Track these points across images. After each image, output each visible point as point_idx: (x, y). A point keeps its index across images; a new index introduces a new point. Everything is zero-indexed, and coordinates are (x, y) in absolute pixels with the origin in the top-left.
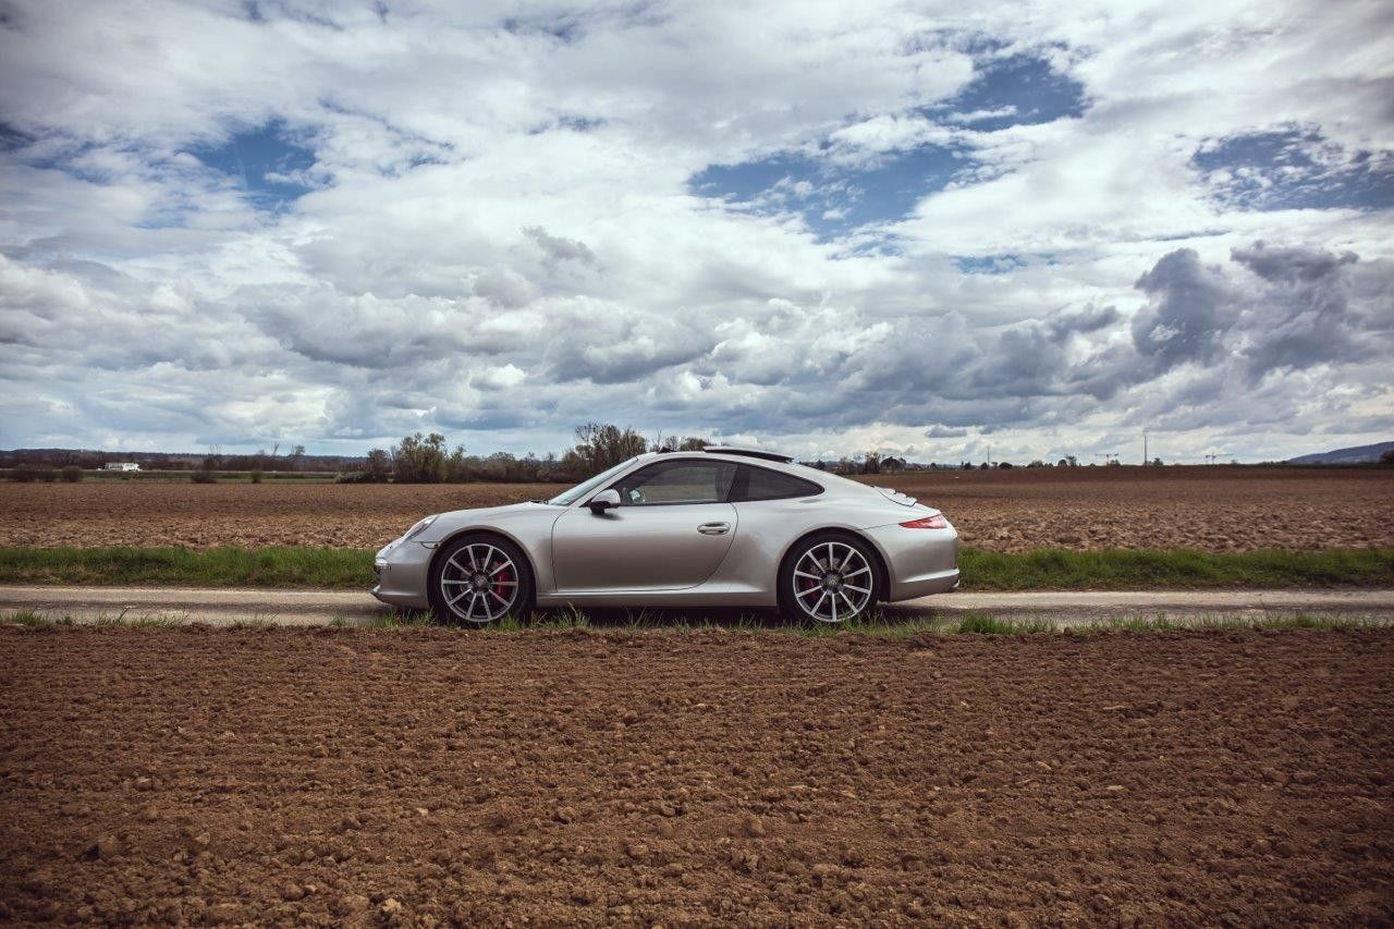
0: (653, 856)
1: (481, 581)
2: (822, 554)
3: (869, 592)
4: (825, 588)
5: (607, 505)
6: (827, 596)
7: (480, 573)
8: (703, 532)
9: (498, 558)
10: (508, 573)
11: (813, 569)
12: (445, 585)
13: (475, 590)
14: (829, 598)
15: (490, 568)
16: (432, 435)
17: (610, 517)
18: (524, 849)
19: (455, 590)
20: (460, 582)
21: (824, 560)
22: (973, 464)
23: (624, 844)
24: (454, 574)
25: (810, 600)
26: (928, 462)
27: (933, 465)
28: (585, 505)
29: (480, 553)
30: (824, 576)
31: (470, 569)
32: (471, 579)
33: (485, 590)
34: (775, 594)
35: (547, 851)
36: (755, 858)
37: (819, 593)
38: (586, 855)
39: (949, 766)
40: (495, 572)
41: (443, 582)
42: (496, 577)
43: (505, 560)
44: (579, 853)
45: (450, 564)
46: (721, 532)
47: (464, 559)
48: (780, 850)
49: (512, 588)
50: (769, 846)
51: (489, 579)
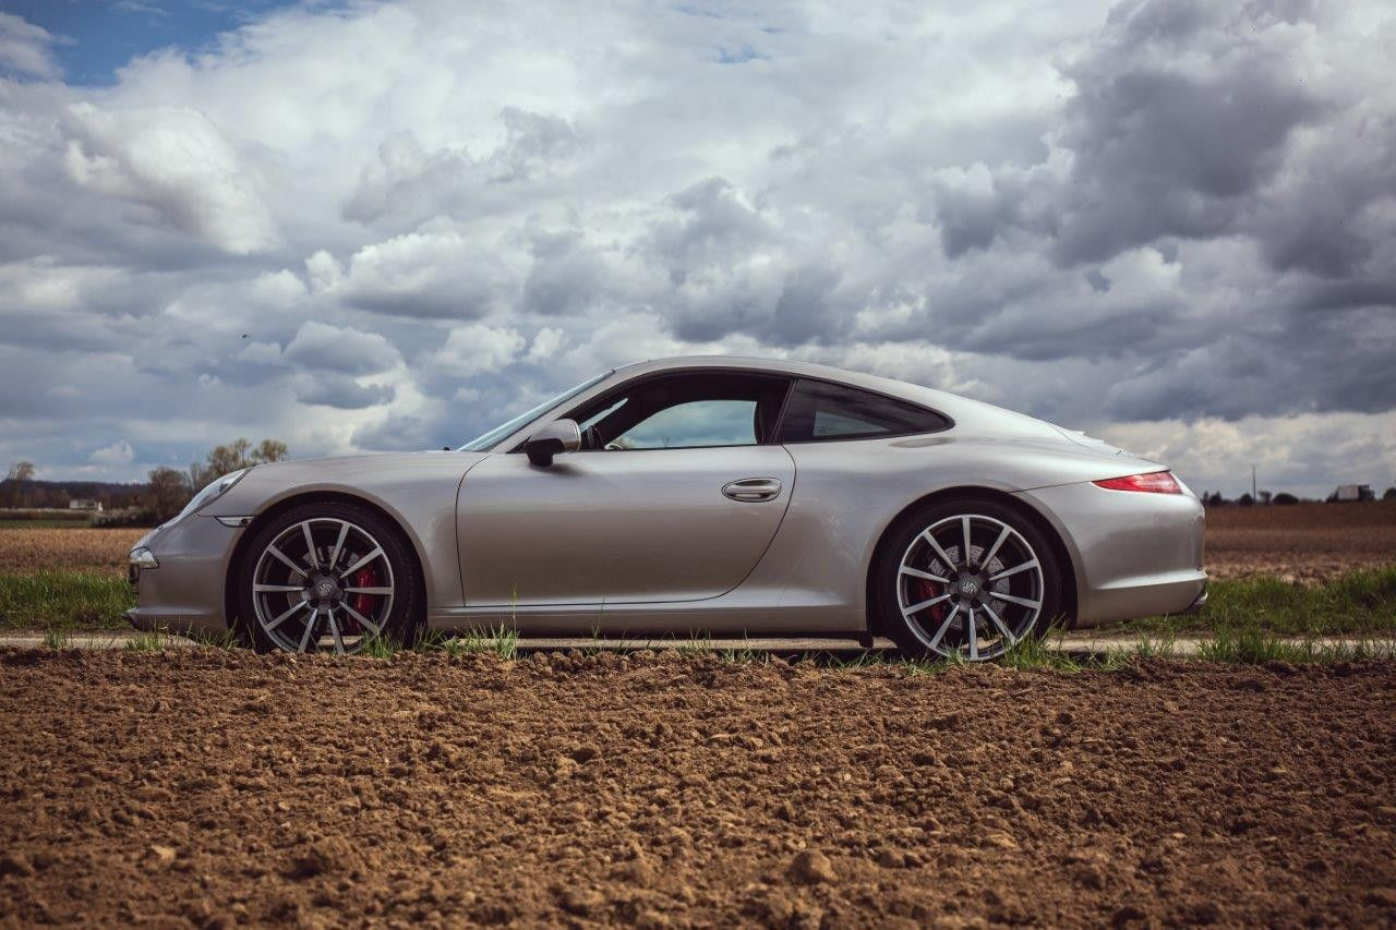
0: (612, 908)
1: (326, 587)
2: (950, 536)
3: (1038, 605)
4: (956, 598)
5: (557, 445)
6: (959, 613)
7: (325, 572)
8: (732, 495)
9: (357, 545)
10: (375, 573)
11: (934, 565)
12: (260, 594)
13: (315, 602)
14: (964, 616)
15: (343, 563)
16: (267, 444)
17: (563, 471)
18: (356, 900)
19: (277, 603)
20: (288, 588)
21: (955, 550)
22: (1224, 497)
23: (555, 891)
24: (278, 573)
25: (929, 621)
28: (517, 450)
29: (325, 536)
30: (954, 577)
31: (304, 566)
32: (308, 584)
33: (334, 603)
34: (862, 610)
35: (404, 902)
36: (818, 912)
37: (945, 608)
38: (480, 907)
39: (1202, 808)
40: (353, 568)
41: (257, 588)
42: (354, 579)
43: (369, 548)
44: (465, 902)
45: (270, 555)
46: (765, 496)
47: (295, 547)
48: (867, 902)
49: (382, 598)
50: (846, 895)
51: (341, 584)
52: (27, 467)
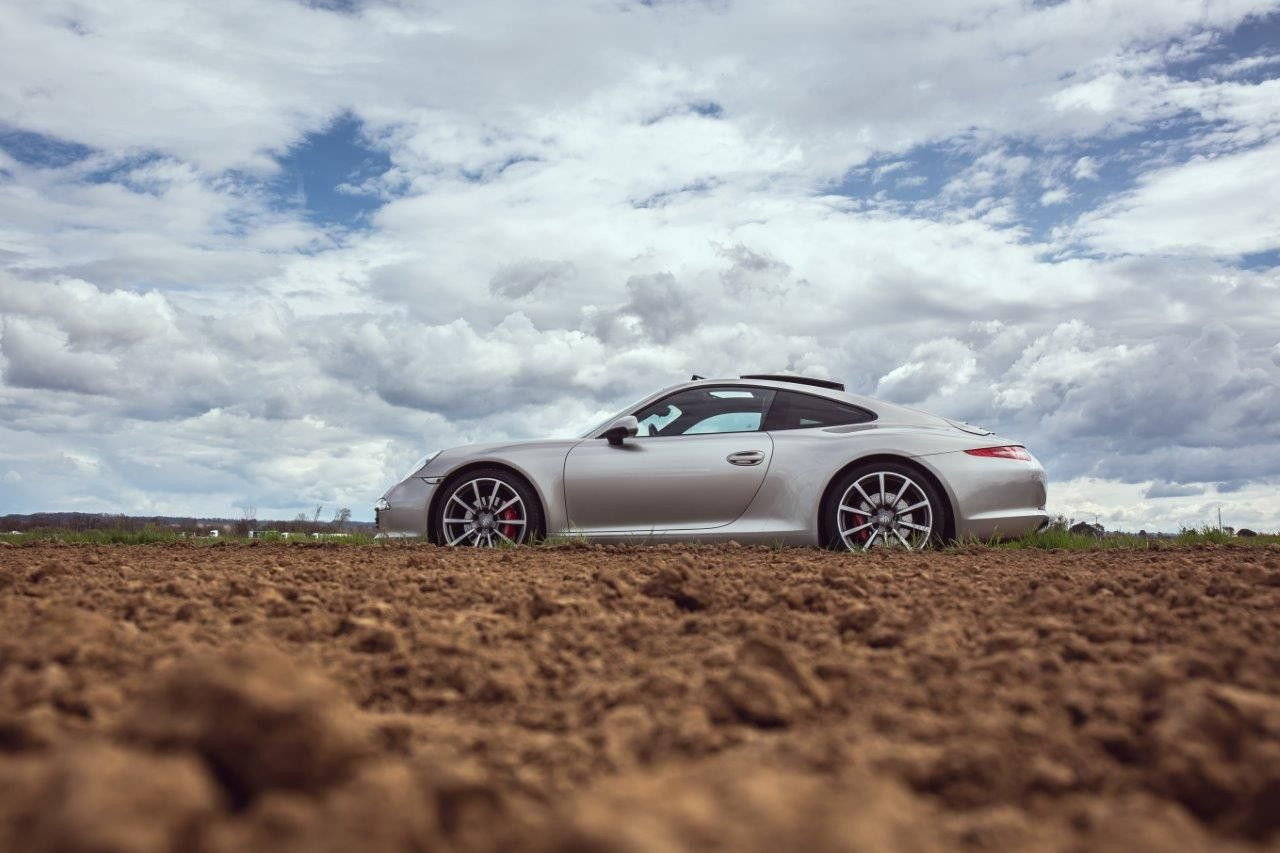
1: (486, 520)
2: (872, 486)
3: (928, 529)
5: (625, 433)
6: (877, 534)
7: (486, 511)
8: (733, 462)
9: (505, 494)
10: (515, 511)
11: (861, 504)
12: (448, 524)
13: (479, 529)
14: (881, 537)
15: (496, 505)
17: (630, 448)
19: (458, 529)
20: (464, 521)
21: (875, 496)
24: (458, 512)
25: (859, 539)
26: (1134, 530)
27: (1143, 533)
28: (602, 437)
29: (486, 489)
30: (874, 512)
31: (474, 507)
32: (476, 518)
33: (491, 530)
34: (816, 533)
37: (868, 531)
40: (502, 508)
41: (445, 520)
42: (503, 515)
43: (512, 496)
45: (453, 501)
46: (754, 461)
47: (468, 496)
49: (519, 527)
51: (495, 518)
52: (346, 512)
